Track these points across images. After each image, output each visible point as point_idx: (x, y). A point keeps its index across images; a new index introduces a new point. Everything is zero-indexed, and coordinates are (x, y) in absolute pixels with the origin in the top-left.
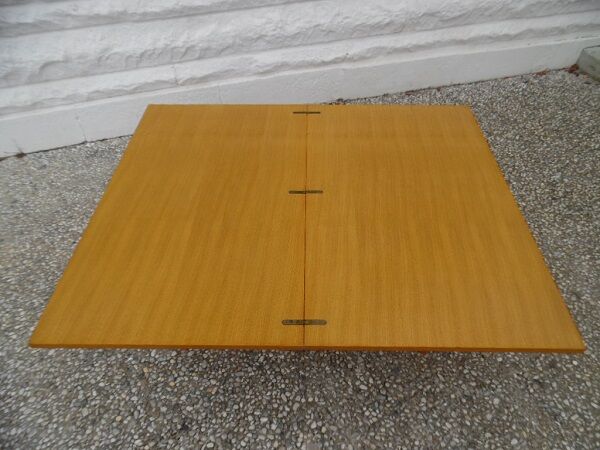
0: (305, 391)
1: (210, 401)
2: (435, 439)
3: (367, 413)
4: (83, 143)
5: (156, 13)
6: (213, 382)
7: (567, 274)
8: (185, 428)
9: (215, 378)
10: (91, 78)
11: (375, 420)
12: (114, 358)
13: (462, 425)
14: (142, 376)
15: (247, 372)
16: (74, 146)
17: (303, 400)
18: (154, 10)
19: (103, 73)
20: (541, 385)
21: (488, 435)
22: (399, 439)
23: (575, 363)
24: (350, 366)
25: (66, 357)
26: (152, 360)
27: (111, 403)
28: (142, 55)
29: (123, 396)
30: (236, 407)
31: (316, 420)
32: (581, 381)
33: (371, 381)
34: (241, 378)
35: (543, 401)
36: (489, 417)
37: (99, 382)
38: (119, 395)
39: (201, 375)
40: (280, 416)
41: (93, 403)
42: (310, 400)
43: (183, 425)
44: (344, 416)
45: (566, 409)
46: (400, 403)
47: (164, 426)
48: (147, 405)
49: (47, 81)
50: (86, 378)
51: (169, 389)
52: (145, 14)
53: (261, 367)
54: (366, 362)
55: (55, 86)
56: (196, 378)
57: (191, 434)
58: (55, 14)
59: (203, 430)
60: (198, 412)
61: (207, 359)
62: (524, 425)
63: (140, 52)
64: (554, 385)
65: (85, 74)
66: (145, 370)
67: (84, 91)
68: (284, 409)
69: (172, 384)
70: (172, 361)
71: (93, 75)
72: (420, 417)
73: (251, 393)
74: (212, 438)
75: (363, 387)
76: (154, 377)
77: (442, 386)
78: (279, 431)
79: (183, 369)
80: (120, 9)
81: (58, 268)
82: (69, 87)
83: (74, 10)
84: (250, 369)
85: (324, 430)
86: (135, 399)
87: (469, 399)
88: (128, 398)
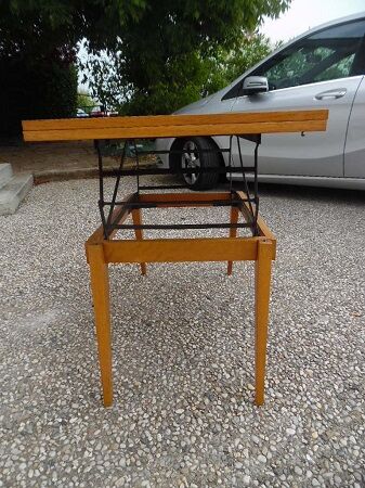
6: (302, 373)
14: (324, 438)
26: (300, 431)
29: (357, 453)
30: (317, 356)
34: (289, 355)
39: (300, 383)
43: (353, 389)
51: (326, 407)
59: (349, 375)
66: (315, 435)
69: (319, 405)
70: (294, 410)
74: (352, 368)
76: (319, 424)
79: (299, 398)
86: (353, 439)
88: (356, 447)
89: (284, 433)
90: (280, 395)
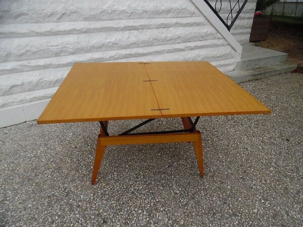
0: (155, 198)
1: (113, 209)
2: (211, 204)
3: (182, 201)
4: (25, 122)
5: (63, 64)
6: (113, 202)
7: (241, 143)
8: (105, 222)
9: (113, 200)
10: (32, 92)
11: (186, 202)
12: (63, 202)
13: (219, 197)
14: (79, 206)
15: (127, 196)
16: (21, 124)
17: (155, 201)
18: (63, 63)
19: (38, 90)
20: (243, 179)
21: (230, 199)
22: (197, 207)
23: (252, 170)
24: (170, 185)
25: (38, 206)
26: (82, 199)
27: (66, 220)
28: (57, 81)
29: (72, 216)
30: (126, 209)
31: (162, 207)
32: (256, 175)
33: (180, 189)
34: (125, 198)
35: (246, 184)
36: (228, 193)
37: (58, 212)
38: (70, 216)
39: (107, 200)
40: (146, 208)
41: (57, 221)
42: (157, 200)
43: (104, 221)
44: (173, 203)
45: (254, 185)
46: (194, 195)
47: (95, 223)
48: (84, 217)
49: (11, 94)
50: (50, 212)
51: (93, 209)
52: (59, 64)
53: (133, 193)
54: (176, 183)
55: (15, 96)
56: (105, 202)
57: (108, 223)
58: (20, 65)
59: (113, 221)
60: (109, 215)
61: (108, 194)
62: (242, 193)
63: (55, 80)
64: (248, 178)
65: (30, 90)
66: (80, 204)
67: (28, 98)
68: (147, 206)
69: (94, 206)
70: (92, 198)
71: (33, 90)
72: (203, 198)
73: (131, 202)
74: (118, 223)
75: (178, 192)
76: (85, 205)
77: (208, 186)
78: (147, 214)
79: (98, 200)
80: (49, 63)
81: (24, 172)
82: (21, 96)
83: (29, 64)
84: (128, 194)
85: (166, 210)
86: (78, 216)
87: (219, 188)
88: (74, 216)
89: (82, 194)
90: (100, 194)
